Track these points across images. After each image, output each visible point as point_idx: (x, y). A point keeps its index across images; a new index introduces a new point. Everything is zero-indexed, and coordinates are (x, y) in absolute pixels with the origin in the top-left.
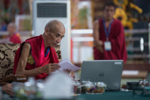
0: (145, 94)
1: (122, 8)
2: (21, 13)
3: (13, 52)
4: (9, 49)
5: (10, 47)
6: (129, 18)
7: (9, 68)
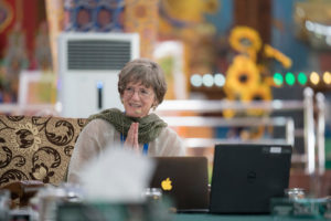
0: (295, 212)
1: (248, 56)
2: (32, 68)
3: (17, 133)
4: (8, 127)
5: (10, 124)
6: (263, 77)
7: (8, 168)
